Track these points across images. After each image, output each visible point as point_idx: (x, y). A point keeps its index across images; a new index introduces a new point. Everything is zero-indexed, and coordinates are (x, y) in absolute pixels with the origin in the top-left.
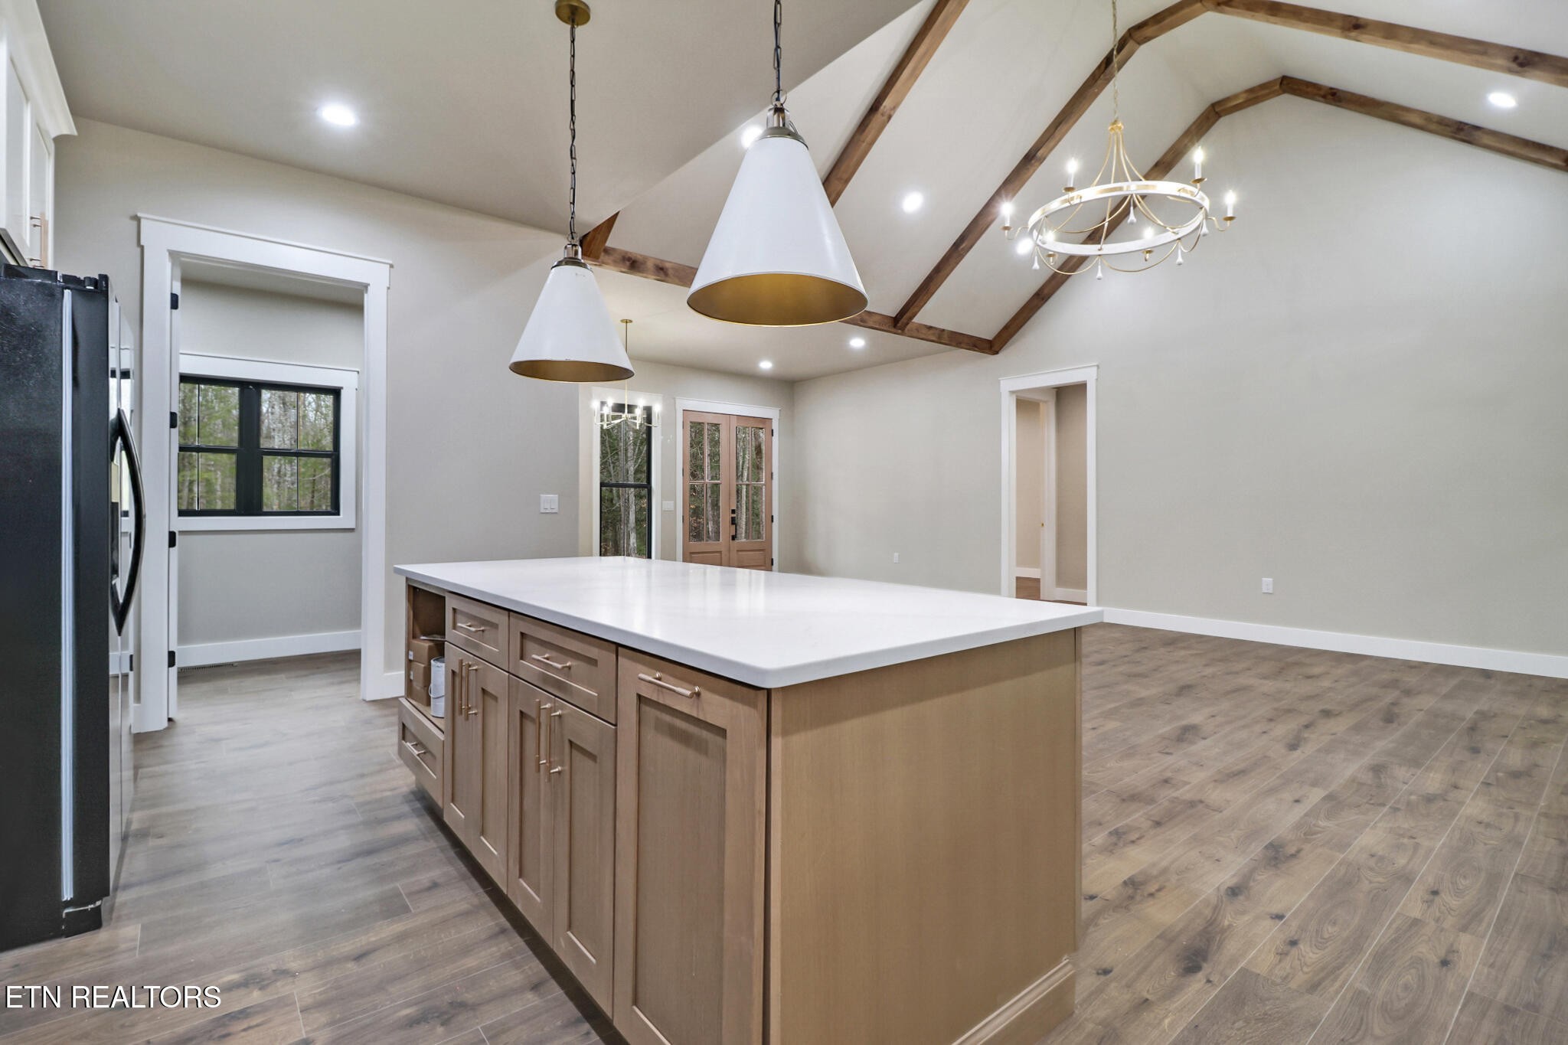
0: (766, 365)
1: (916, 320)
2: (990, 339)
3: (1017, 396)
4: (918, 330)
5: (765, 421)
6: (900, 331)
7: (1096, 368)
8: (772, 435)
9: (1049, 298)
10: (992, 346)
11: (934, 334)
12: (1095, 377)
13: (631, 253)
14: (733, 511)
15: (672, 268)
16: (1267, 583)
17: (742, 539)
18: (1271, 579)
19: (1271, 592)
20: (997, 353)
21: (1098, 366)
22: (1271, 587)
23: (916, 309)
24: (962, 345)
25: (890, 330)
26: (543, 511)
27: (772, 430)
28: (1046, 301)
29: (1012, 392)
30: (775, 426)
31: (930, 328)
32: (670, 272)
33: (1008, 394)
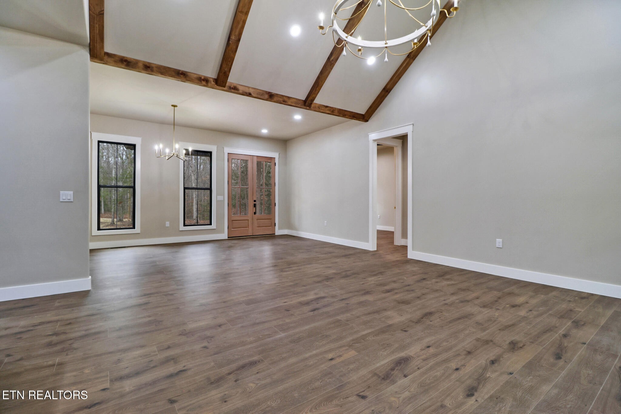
0: (265, 131)
1: (315, 102)
2: (363, 113)
3: (377, 143)
4: (319, 108)
5: (272, 159)
6: (308, 108)
7: (412, 125)
8: (275, 165)
9: (391, 91)
10: (365, 117)
11: (328, 110)
12: (412, 130)
13: (127, 57)
14: (255, 201)
15: (156, 67)
16: (499, 242)
17: (257, 214)
18: (501, 240)
19: (501, 247)
20: (367, 121)
21: (413, 124)
22: (501, 244)
23: (314, 96)
24: (347, 116)
25: (302, 107)
26: (61, 200)
27: (275, 163)
28: (389, 92)
29: (375, 140)
30: (277, 161)
31: (327, 107)
32: (155, 69)
33: (372, 141)
